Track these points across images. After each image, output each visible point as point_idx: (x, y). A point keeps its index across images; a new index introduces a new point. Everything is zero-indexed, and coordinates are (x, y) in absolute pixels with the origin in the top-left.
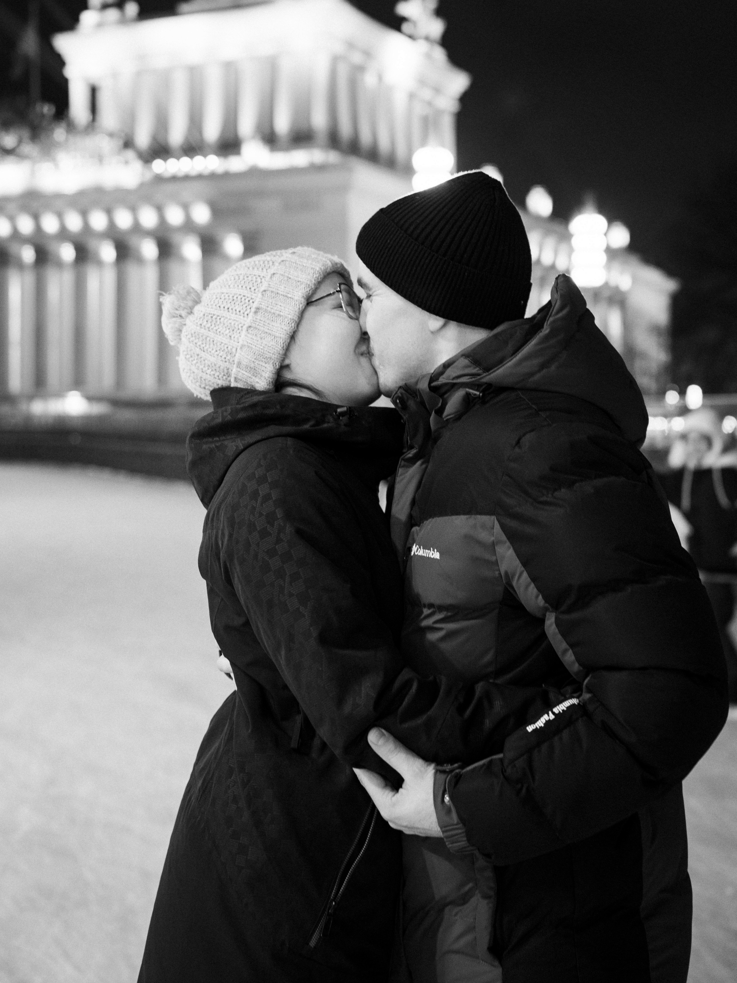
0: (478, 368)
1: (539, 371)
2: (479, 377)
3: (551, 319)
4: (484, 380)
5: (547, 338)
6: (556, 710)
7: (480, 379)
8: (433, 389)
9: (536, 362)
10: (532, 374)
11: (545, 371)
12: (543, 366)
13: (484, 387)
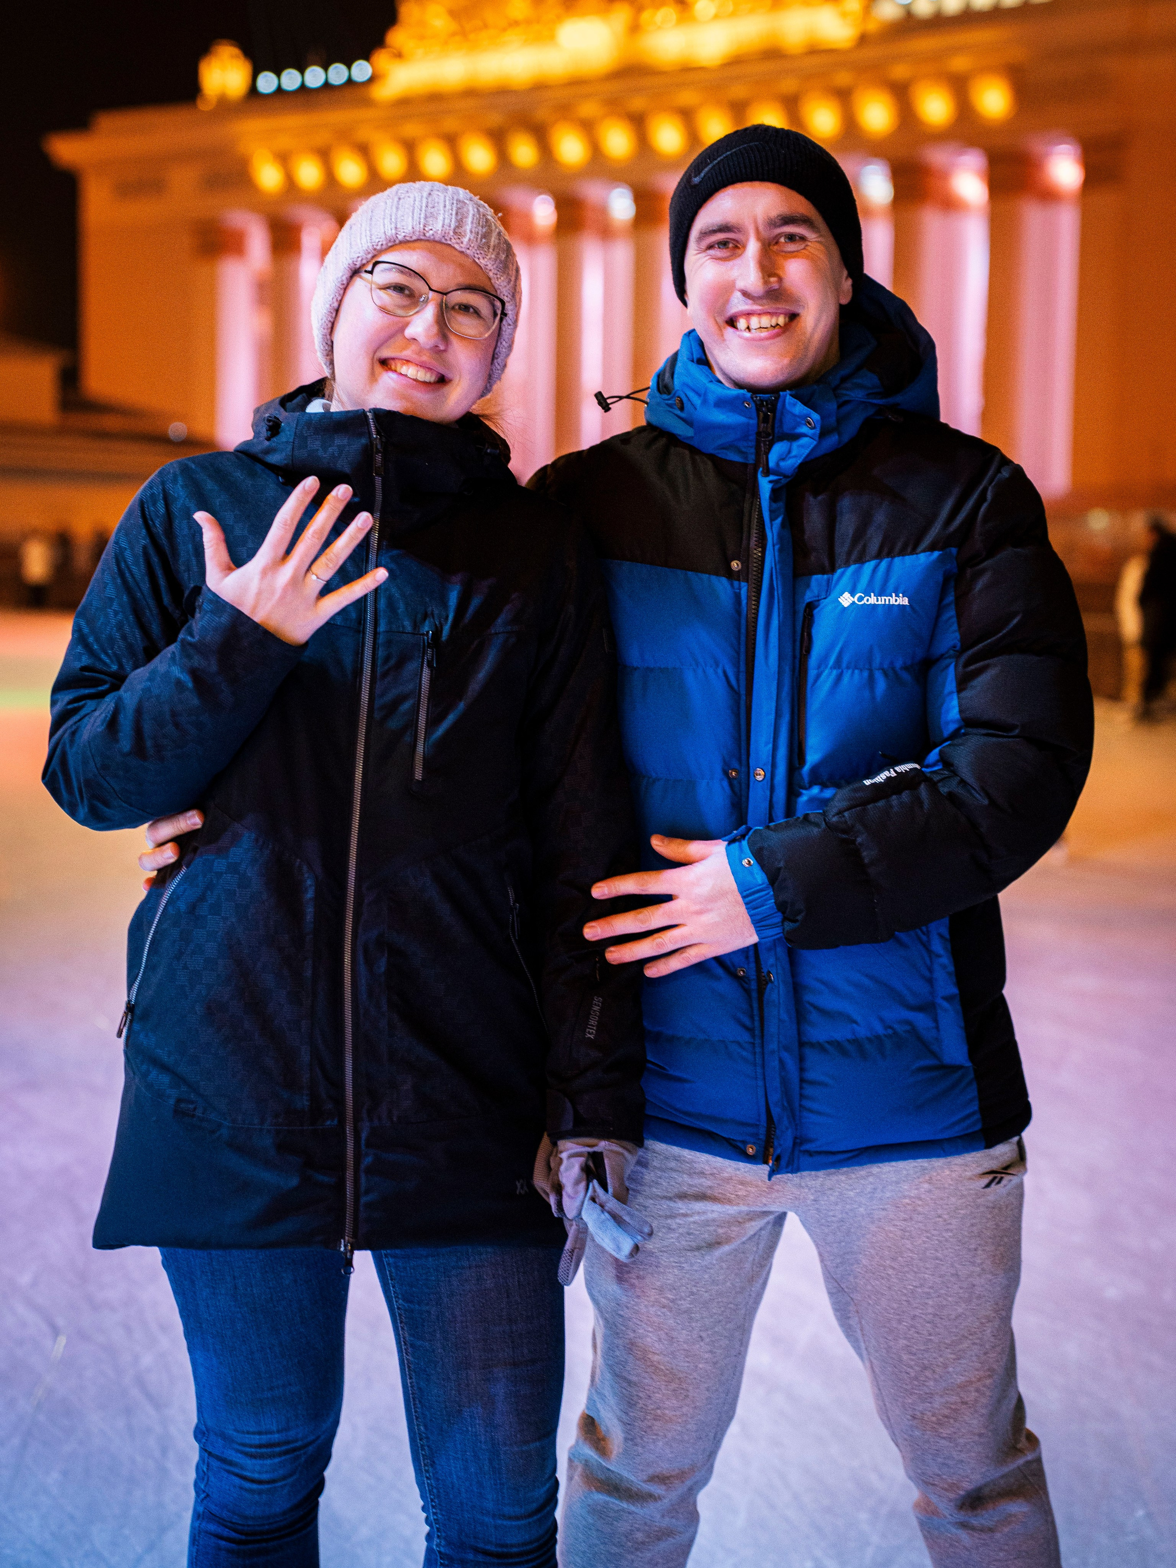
6: (898, 769)
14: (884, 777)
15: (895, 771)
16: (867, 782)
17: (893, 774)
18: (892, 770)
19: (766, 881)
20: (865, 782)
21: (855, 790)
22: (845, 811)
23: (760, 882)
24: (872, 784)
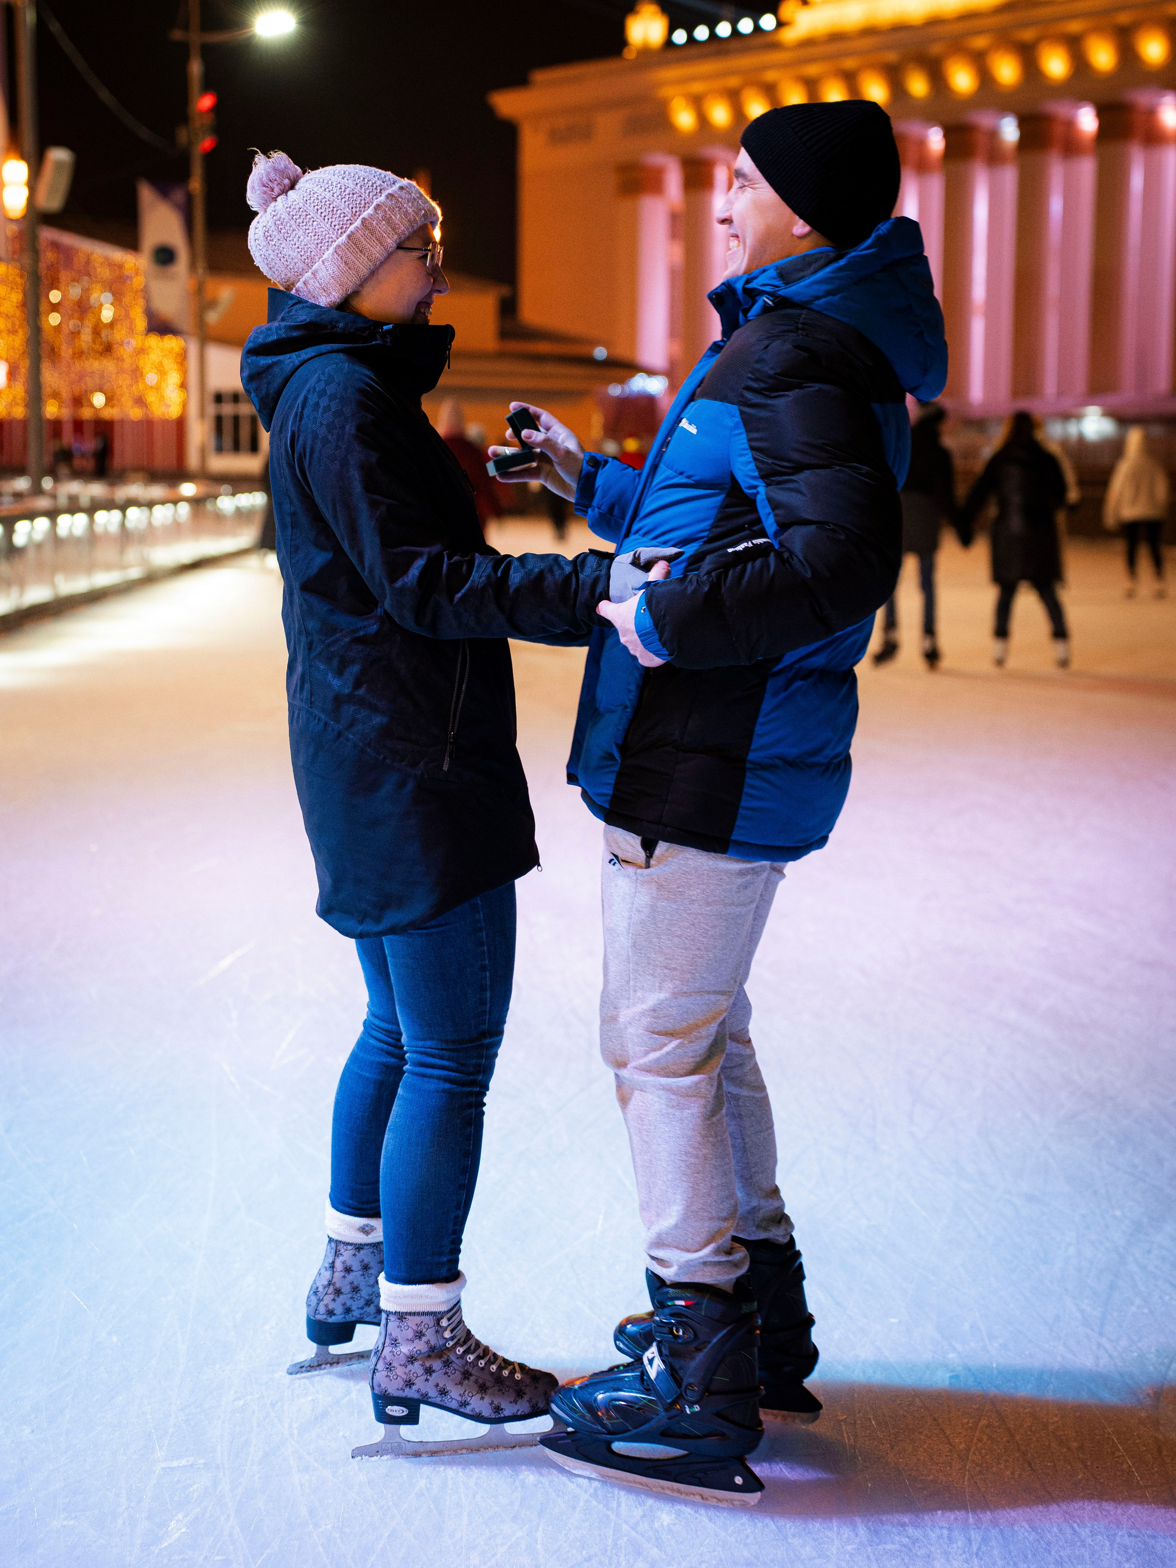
0: (781, 282)
1: (825, 296)
2: (777, 289)
3: (854, 254)
4: (780, 293)
5: (840, 269)
6: (754, 542)
7: (778, 291)
8: (745, 290)
9: (825, 287)
10: (818, 298)
11: (829, 298)
12: (828, 293)
13: (779, 299)
14: (744, 547)
15: (752, 543)
16: (730, 550)
17: (750, 545)
18: (750, 542)
19: (652, 624)
20: (728, 550)
21: (722, 556)
22: (713, 571)
23: (648, 626)
24: (733, 551)
